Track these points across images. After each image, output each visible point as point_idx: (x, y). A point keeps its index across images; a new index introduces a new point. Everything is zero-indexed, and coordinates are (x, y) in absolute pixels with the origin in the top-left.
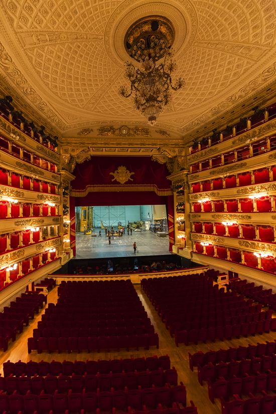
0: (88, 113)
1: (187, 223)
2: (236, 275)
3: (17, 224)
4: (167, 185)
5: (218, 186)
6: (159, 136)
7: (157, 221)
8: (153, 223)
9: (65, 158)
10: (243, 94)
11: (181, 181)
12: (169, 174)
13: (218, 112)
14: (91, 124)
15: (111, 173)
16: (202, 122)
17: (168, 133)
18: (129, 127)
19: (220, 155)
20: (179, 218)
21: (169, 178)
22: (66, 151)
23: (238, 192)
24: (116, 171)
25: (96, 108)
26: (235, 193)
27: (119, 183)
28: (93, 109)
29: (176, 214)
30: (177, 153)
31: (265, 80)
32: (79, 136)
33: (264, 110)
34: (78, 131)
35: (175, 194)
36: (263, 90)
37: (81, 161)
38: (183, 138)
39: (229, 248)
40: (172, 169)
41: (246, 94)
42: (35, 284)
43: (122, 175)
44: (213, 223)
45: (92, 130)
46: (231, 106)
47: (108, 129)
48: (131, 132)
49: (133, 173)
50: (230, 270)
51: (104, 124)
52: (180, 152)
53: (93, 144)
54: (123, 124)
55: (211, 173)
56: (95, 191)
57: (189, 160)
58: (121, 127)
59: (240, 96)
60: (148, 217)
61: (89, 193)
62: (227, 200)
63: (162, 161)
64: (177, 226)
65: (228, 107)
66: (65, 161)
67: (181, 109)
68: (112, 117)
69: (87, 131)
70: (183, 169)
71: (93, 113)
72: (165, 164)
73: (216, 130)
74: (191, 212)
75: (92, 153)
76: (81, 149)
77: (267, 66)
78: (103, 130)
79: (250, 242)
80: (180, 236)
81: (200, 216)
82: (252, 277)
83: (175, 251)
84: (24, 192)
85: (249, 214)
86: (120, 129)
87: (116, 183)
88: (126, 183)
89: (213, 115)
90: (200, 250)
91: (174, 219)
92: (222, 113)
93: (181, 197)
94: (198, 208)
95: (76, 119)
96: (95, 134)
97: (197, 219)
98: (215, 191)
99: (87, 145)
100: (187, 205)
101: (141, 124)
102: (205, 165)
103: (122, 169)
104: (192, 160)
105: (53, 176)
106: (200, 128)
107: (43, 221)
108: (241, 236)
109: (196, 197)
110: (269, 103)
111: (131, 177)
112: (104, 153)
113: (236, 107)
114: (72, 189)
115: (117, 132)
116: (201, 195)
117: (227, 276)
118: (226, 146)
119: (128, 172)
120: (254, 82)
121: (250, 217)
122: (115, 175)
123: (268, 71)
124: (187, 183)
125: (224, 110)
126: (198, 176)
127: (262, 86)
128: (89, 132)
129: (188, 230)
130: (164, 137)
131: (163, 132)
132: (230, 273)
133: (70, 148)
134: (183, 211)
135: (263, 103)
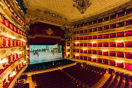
0: (43, 3)
1: (71, 50)
2: (86, 63)
3: (12, 50)
4: (64, 37)
5: (82, 39)
6: (64, 20)
7: (54, 48)
8: (53, 49)
9: (28, 20)
10: (93, 14)
11: (69, 36)
12: (65, 34)
13: (84, 17)
14: (42, 8)
15: (46, 30)
16: (79, 19)
17: (67, 20)
18: (56, 14)
19: (83, 30)
20: (68, 48)
21: (64, 35)
22: (28, 17)
23: (88, 41)
24: (47, 30)
25: (47, 2)
26: (87, 41)
27: (48, 35)
28: (46, 2)
29: (66, 47)
30: (69, 27)
31: (100, 12)
32: (35, 12)
33: (97, 20)
34: (35, 9)
35: (66, 40)
36: (98, 14)
37: (33, 23)
38: (71, 23)
39: (84, 56)
40: (66, 32)
41: (94, 14)
42: (18, 79)
43: (50, 32)
44: (79, 49)
45: (41, 11)
46: (89, 16)
47: (48, 12)
48: (56, 16)
49: (53, 32)
50: (84, 62)
51: (46, 10)
52: (70, 27)
53: (41, 17)
54: (54, 12)
55: (80, 35)
56: (39, 37)
57: (73, 30)
58: (53, 13)
59: (92, 14)
60: (50, 47)
61: (36, 37)
62: (84, 43)
63: (63, 29)
64: (66, 50)
65: (88, 16)
66: (28, 22)
67: (75, 13)
68: (51, 8)
69: (39, 10)
70: (70, 33)
71: (46, 4)
72: (64, 30)
73: (83, 22)
74: (72, 46)
75: (39, 21)
76: (36, 18)
77: (102, 8)
78: (45, 12)
79: (90, 54)
80: (68, 53)
81: (75, 47)
82: (90, 63)
83: (65, 58)
84: (14, 33)
85: (91, 47)
86: (52, 14)
87: (47, 34)
88: (51, 35)
89: (83, 18)
90: (74, 57)
91: (65, 48)
92: (85, 18)
93: (69, 41)
94: (74, 45)
95: (37, 3)
96: (42, 13)
97: (74, 48)
98: (81, 40)
99: (39, 17)
100: (71, 44)
101: (60, 14)
102: (78, 32)
103: (50, 29)
104: (74, 30)
105: (24, 27)
106: (77, 21)
107: (20, 49)
108: (87, 53)
109: (74, 42)
110: (99, 18)
111: (53, 33)
112: (44, 22)
113: (90, 17)
114: (29, 35)
115: (51, 15)
116: (76, 41)
117: (83, 64)
118: (85, 28)
119: (52, 31)
120: (97, 11)
121: (91, 48)
122: (47, 31)
123: (102, 10)
124: (72, 37)
125: (86, 17)
126: (76, 35)
127: (99, 13)
128: (40, 11)
129: (71, 51)
130: (66, 21)
131: (66, 19)
132: (84, 63)
133: (30, 16)
134: (69, 46)
135: (98, 18)
